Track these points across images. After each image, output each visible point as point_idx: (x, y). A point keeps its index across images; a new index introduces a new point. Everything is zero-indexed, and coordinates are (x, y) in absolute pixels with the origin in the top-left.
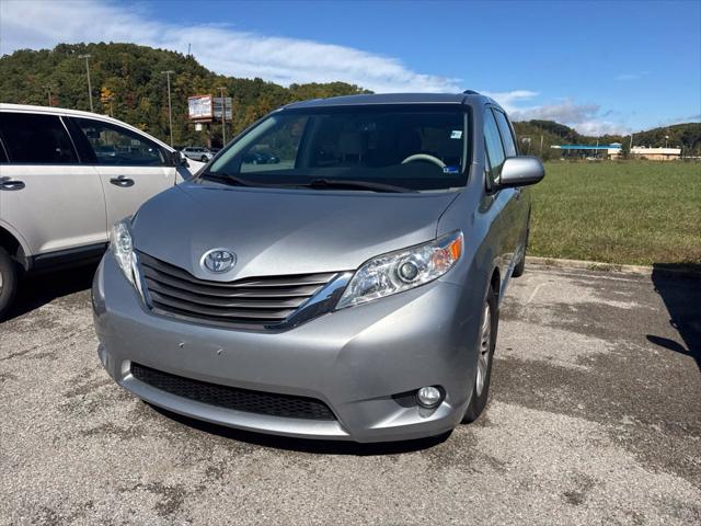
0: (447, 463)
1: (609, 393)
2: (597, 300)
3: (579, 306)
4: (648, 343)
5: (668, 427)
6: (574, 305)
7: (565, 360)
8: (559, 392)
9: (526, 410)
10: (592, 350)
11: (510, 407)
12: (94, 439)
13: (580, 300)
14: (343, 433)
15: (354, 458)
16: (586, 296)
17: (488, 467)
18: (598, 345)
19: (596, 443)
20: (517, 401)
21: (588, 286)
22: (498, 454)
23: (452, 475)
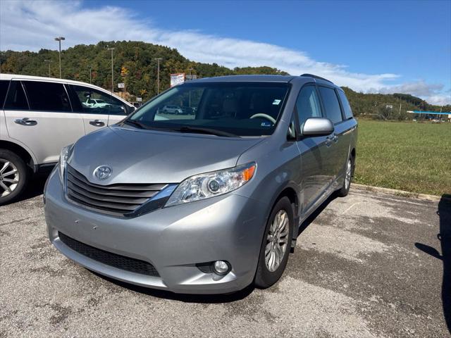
0: (237, 313)
1: (370, 279)
2: (390, 216)
3: (376, 219)
4: (415, 248)
5: (401, 306)
6: (373, 219)
7: (350, 255)
8: (335, 274)
9: (306, 284)
10: (372, 249)
11: (297, 282)
12: (35, 275)
13: (378, 215)
14: (164, 286)
15: (180, 303)
16: (385, 213)
17: (263, 319)
18: (378, 247)
19: (344, 311)
20: (303, 277)
21: (389, 206)
22: (274, 311)
23: (238, 320)
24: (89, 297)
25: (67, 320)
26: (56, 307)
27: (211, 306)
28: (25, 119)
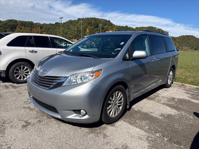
0: (93, 133)
1: (160, 126)
2: (188, 99)
3: (179, 99)
4: (192, 114)
6: (177, 99)
7: (156, 114)
8: (144, 122)
9: (128, 125)
10: (169, 113)
11: (124, 123)
12: (24, 109)
13: (181, 97)
14: (60, 117)
16: (186, 97)
17: (102, 137)
18: (173, 112)
19: (140, 138)
20: (129, 122)
21: (190, 94)
22: (108, 134)
24: (39, 120)
25: (28, 127)
26: (26, 122)
27: (83, 128)
28: (33, 50)
